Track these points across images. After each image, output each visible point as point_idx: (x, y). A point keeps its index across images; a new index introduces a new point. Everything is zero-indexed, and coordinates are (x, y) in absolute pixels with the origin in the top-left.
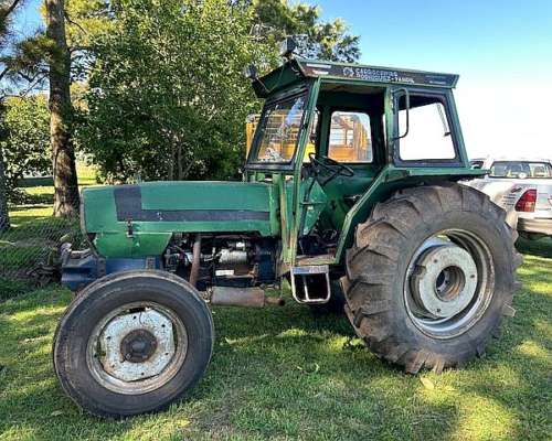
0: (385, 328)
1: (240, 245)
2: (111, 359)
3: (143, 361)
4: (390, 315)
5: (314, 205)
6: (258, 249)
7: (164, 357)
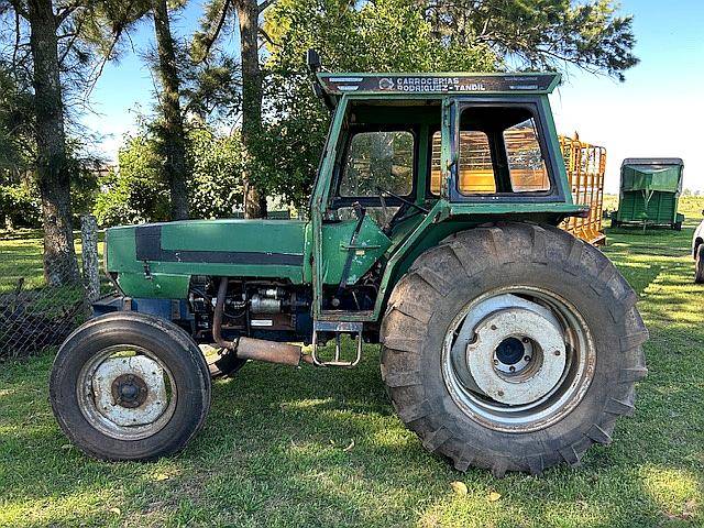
0: (414, 407)
1: (271, 292)
2: (103, 401)
3: (134, 408)
4: (420, 391)
5: (366, 249)
6: (294, 298)
7: (155, 406)
